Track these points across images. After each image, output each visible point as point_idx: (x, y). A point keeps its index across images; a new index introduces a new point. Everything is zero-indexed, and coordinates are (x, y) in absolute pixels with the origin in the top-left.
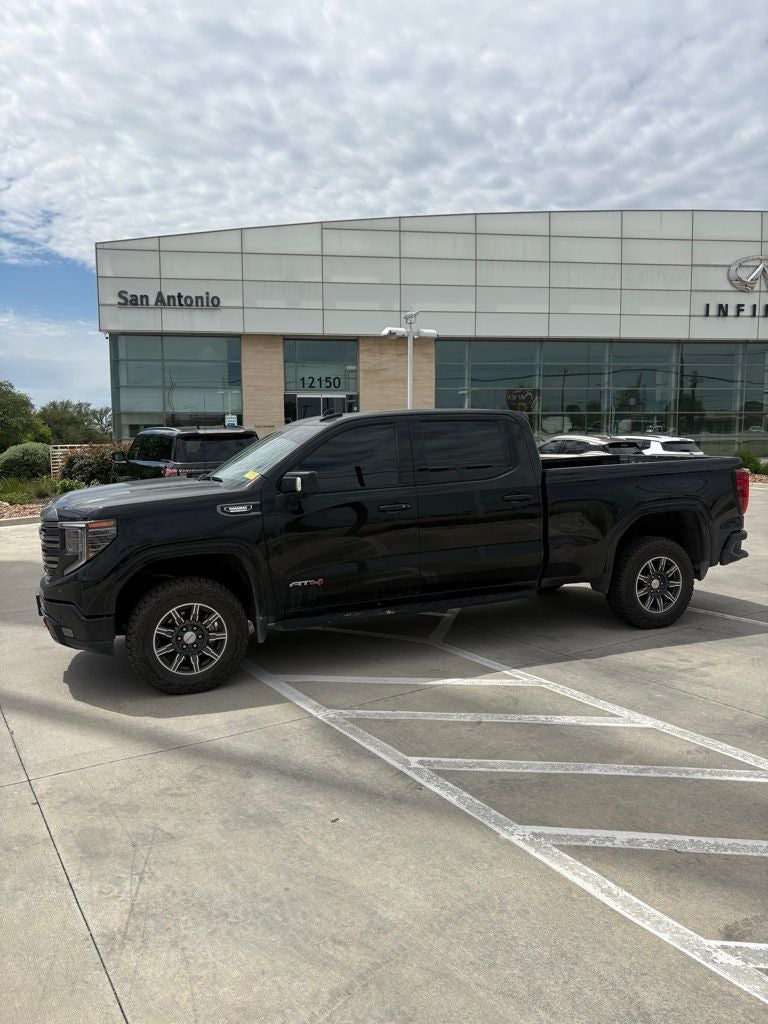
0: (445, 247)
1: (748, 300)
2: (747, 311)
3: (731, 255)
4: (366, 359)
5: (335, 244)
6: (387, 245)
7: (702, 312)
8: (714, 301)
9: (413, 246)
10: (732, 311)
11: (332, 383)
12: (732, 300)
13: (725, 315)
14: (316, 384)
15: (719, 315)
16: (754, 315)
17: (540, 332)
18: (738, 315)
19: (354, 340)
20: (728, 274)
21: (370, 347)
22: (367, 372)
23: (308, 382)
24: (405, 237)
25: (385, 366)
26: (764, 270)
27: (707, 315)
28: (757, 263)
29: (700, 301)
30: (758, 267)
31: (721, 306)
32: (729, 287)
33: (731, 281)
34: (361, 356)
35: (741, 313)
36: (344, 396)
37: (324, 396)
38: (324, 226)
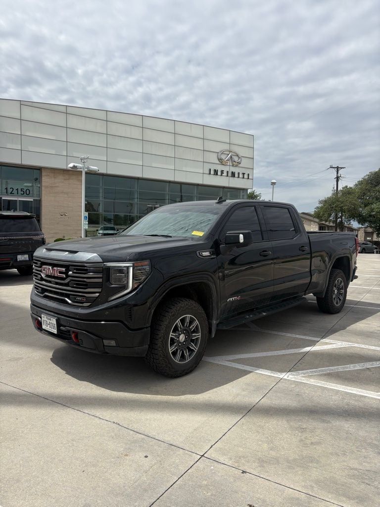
0: (90, 125)
1: (225, 169)
2: (225, 174)
3: (218, 148)
4: (46, 180)
5: (28, 114)
6: (60, 120)
7: (208, 172)
8: (213, 168)
9: (74, 122)
10: (219, 173)
11: (26, 193)
12: (219, 168)
13: (217, 174)
14: (15, 191)
15: (215, 174)
16: (228, 176)
17: (138, 174)
18: (222, 175)
19: (39, 169)
20: (218, 155)
21: (48, 174)
22: (47, 187)
23: (10, 191)
24: (69, 117)
25: (57, 185)
26: (231, 157)
27: (210, 174)
28: (228, 153)
29: (207, 167)
30: (228, 155)
31: (215, 170)
32: (218, 162)
33: (219, 160)
34: (43, 178)
35: (223, 174)
36: (32, 200)
37: (19, 199)
38: (22, 103)
